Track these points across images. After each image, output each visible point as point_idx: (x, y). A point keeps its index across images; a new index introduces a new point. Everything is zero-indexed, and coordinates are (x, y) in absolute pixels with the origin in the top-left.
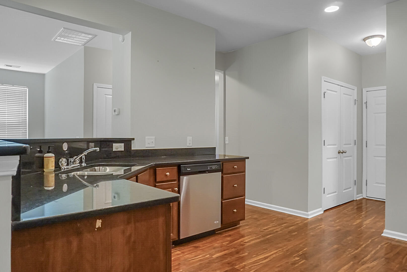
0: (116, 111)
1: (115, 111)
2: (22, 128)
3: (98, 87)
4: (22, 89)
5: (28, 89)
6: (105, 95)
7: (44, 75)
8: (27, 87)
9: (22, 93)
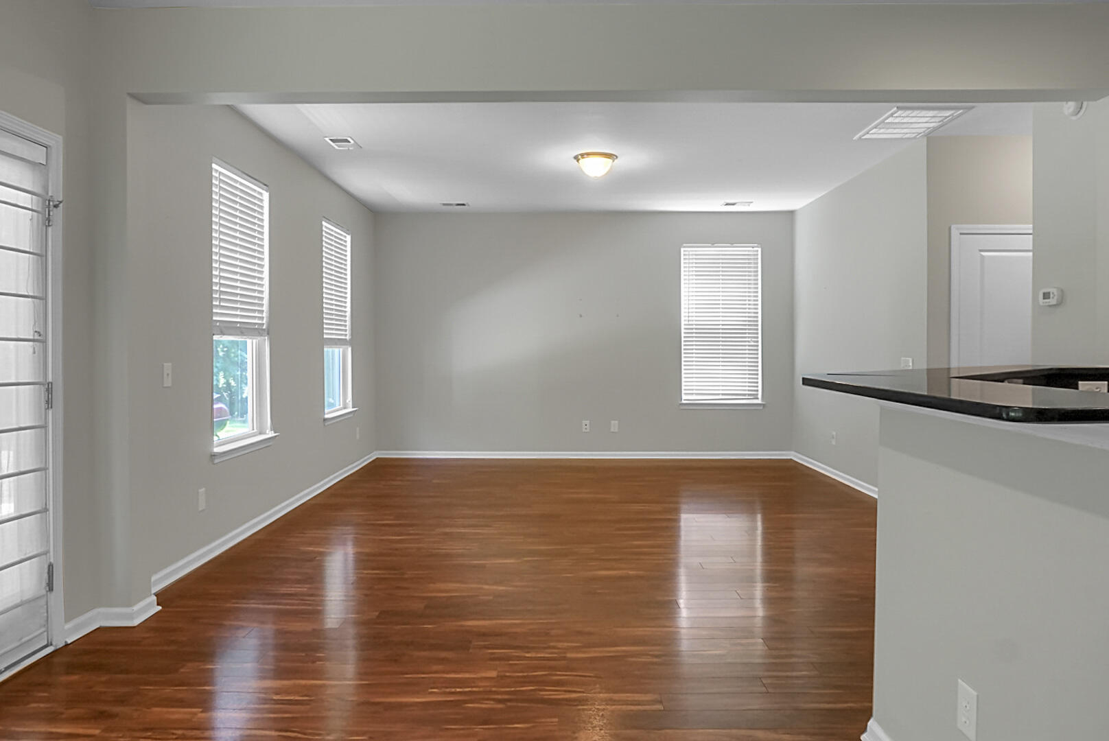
0: (1051, 296)
1: (1046, 296)
2: (749, 337)
3: (961, 234)
4: (749, 251)
5: (760, 250)
6: (981, 251)
7: (791, 213)
8: (759, 246)
9: (749, 259)
